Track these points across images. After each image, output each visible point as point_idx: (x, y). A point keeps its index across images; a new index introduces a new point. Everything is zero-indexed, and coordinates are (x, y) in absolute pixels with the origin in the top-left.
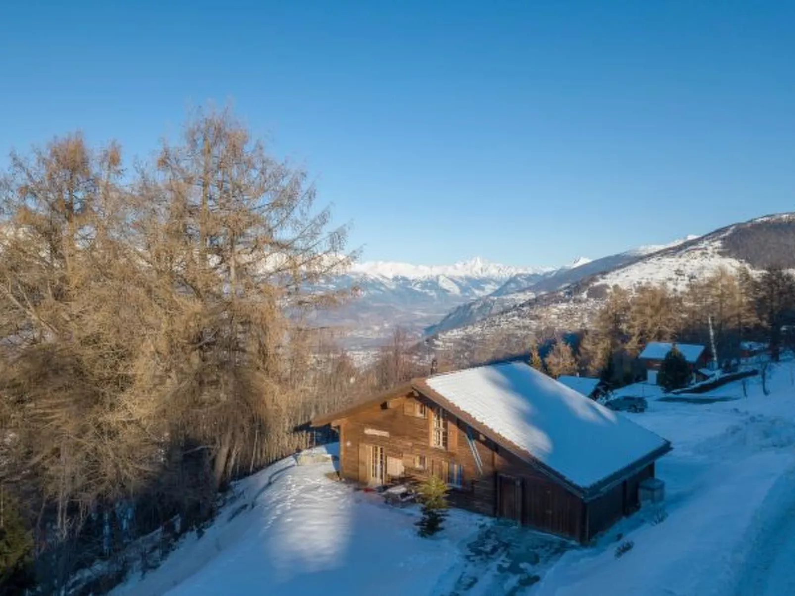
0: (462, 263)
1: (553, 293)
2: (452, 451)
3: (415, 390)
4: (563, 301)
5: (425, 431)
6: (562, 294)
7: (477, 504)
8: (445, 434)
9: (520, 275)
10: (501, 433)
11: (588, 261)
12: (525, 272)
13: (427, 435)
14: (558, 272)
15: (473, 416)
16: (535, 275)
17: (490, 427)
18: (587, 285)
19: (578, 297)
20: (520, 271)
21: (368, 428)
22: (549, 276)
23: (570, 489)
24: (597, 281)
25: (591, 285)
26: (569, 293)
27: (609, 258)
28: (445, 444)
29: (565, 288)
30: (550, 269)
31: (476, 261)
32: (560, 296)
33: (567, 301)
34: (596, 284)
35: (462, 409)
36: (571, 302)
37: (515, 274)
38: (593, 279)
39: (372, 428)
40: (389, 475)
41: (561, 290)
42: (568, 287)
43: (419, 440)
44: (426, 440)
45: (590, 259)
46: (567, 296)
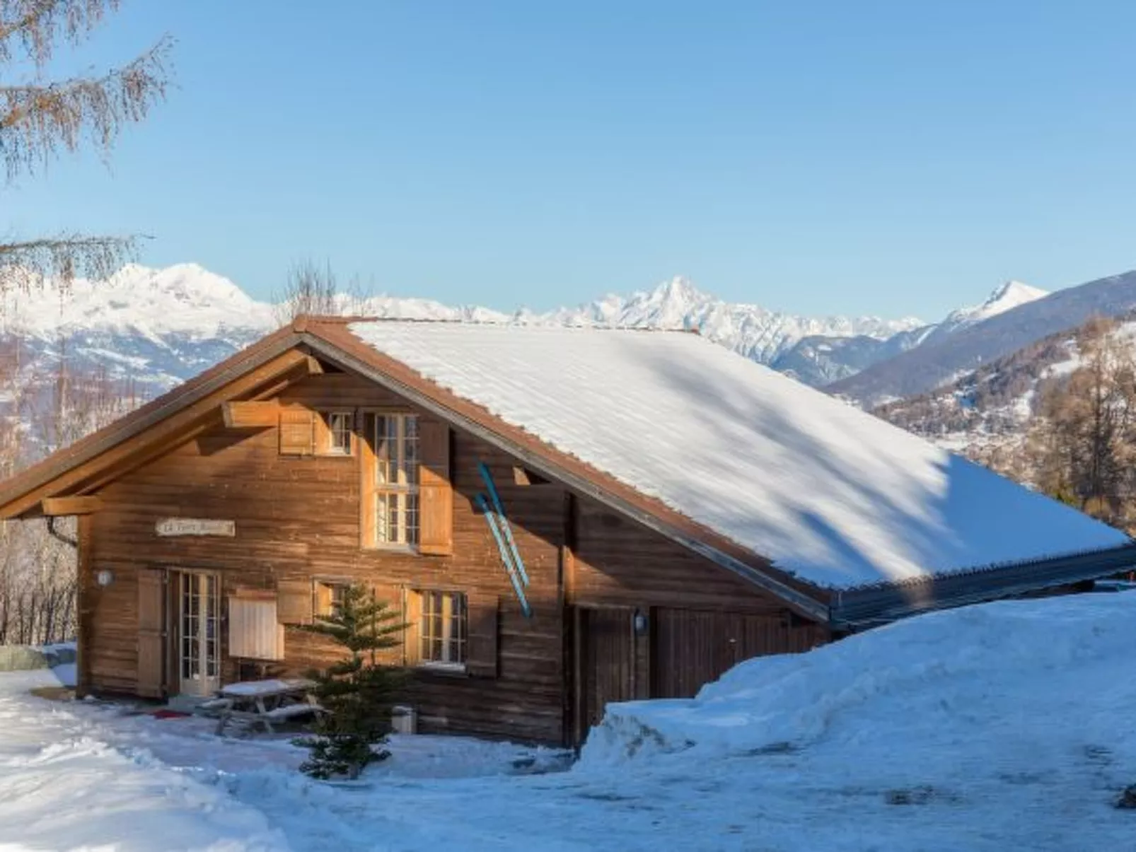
0: (621, 302)
1: (921, 399)
2: (435, 550)
3: (313, 352)
4: (953, 428)
5: (350, 498)
6: (950, 401)
7: (513, 712)
8: (414, 501)
9: (815, 341)
10: (578, 453)
11: (1038, 294)
12: (830, 333)
13: (353, 514)
14: (940, 329)
15: (493, 412)
16: (862, 341)
17: (545, 439)
18: (1031, 371)
19: (1002, 412)
20: (815, 329)
21: (166, 515)
22: (904, 346)
23: (787, 596)
24: (1065, 357)
25: (1044, 374)
26: (974, 400)
27: (1102, 284)
28: (413, 537)
29: (958, 386)
30: (914, 322)
31: (667, 294)
32: (942, 409)
33: (968, 426)
34: (1062, 369)
35: (458, 392)
36: (980, 428)
37: (796, 335)
38: (1052, 354)
39: (182, 516)
40: (235, 659)
41: (948, 390)
42: (971, 380)
43: (331, 533)
44: (350, 528)
45: (1041, 287)
46: (967, 412)
